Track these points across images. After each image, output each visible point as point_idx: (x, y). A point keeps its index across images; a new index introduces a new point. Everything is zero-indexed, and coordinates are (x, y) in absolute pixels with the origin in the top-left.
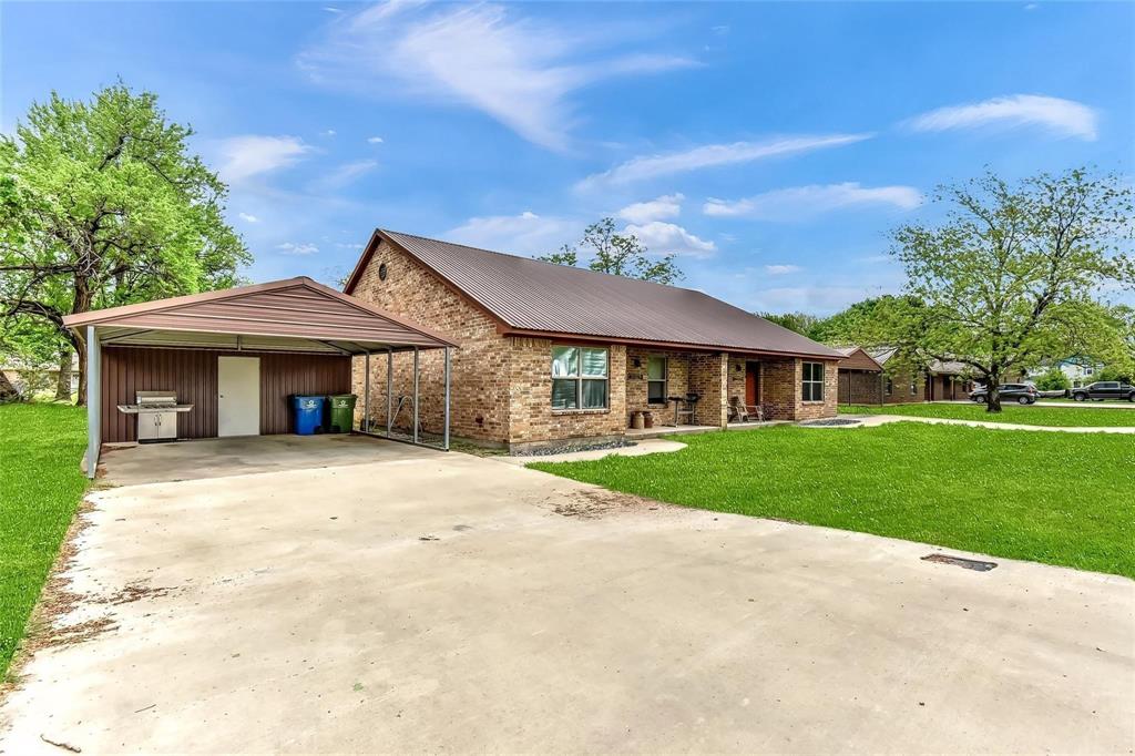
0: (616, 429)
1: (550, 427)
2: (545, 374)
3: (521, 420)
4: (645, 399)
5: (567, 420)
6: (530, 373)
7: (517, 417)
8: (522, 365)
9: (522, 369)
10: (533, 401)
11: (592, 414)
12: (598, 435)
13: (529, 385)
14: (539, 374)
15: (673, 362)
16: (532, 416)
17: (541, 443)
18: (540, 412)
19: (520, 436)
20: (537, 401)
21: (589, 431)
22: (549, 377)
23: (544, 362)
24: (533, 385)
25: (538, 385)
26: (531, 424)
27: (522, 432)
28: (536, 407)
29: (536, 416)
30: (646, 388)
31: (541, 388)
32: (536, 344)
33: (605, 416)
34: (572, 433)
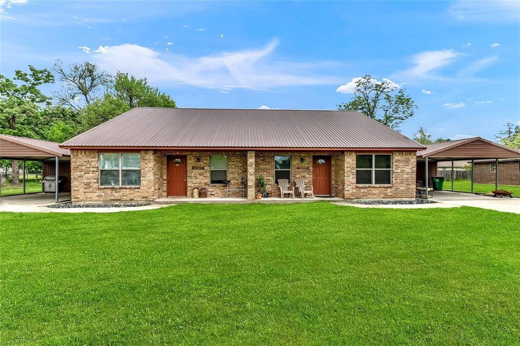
0: (146, 197)
1: (97, 194)
2: (93, 168)
3: (78, 190)
4: (208, 181)
5: (109, 191)
6: (84, 167)
7: (76, 189)
8: (78, 164)
9: (78, 165)
10: (86, 181)
11: (126, 188)
12: (132, 200)
13: (83, 173)
14: (89, 168)
15: (233, 159)
16: (85, 189)
17: (92, 202)
18: (91, 187)
19: (78, 198)
20: (88, 181)
21: (124, 198)
22: (96, 169)
23: (92, 162)
24: (86, 173)
25: (88, 173)
26: (85, 192)
27: (79, 196)
28: (88, 185)
29: (88, 189)
30: (208, 174)
31: (91, 175)
32: (87, 153)
33: (138, 190)
34: (112, 198)
